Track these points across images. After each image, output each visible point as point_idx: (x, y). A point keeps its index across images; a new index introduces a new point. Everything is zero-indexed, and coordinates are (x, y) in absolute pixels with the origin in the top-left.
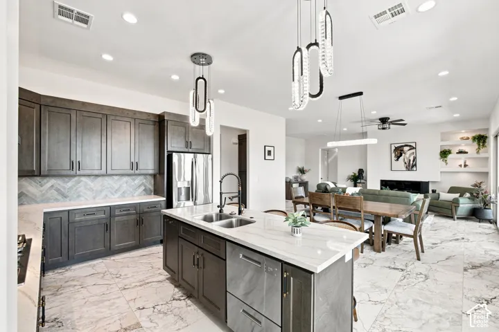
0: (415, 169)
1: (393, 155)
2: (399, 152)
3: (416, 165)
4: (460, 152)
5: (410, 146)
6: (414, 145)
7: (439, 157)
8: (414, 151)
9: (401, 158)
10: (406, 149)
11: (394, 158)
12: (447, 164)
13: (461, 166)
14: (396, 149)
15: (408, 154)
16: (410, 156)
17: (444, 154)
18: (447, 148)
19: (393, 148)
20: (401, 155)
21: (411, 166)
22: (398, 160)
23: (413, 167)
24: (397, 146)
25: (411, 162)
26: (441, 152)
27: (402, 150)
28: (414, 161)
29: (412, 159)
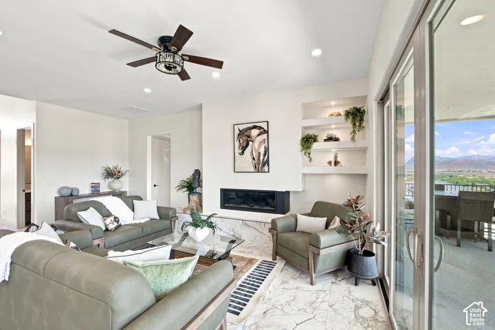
0: (266, 168)
1: (237, 144)
2: (244, 138)
3: (268, 162)
4: (330, 139)
5: (260, 128)
6: (264, 126)
7: (300, 147)
8: (265, 136)
9: (248, 150)
10: (255, 132)
11: (238, 151)
12: (311, 160)
13: (330, 163)
14: (241, 133)
15: (257, 144)
16: (260, 146)
17: (308, 141)
18: (311, 132)
19: (237, 132)
20: (247, 146)
21: (262, 164)
22: (243, 153)
23: (264, 166)
24: (242, 127)
25: (262, 158)
26: (303, 139)
27: (249, 137)
28: (265, 155)
29: (262, 151)
